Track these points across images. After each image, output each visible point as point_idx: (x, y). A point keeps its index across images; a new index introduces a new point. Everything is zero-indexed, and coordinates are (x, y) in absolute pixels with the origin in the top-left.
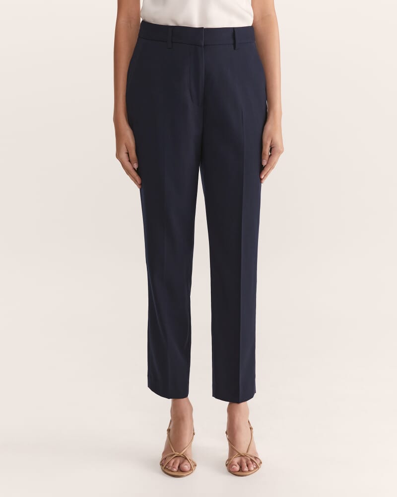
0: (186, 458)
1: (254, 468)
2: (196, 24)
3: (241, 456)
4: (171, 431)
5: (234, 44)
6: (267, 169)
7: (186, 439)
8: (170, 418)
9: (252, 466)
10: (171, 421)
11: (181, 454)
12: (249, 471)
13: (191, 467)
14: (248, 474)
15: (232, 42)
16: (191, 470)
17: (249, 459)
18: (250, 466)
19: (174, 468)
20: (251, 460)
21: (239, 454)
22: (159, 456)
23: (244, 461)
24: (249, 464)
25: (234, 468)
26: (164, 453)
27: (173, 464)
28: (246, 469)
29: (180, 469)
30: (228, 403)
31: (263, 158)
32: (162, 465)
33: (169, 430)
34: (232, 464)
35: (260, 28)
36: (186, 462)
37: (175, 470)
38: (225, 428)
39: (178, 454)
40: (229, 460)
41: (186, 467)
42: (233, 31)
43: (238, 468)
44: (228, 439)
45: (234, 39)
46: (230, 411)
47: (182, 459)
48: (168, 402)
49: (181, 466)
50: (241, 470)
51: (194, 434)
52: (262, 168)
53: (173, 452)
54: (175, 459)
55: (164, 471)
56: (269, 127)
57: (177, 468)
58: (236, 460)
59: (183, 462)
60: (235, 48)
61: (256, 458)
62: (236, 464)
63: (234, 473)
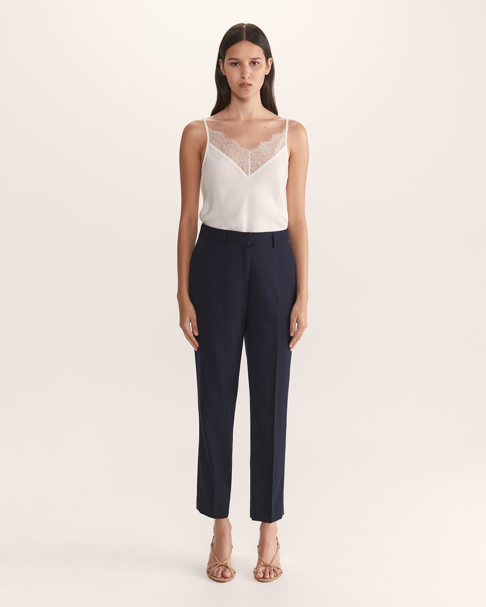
0: (227, 567)
1: (274, 576)
2: (244, 230)
3: (266, 565)
4: (214, 545)
5: (273, 244)
6: (294, 340)
7: (226, 551)
8: (213, 534)
9: (273, 574)
10: (214, 536)
11: (223, 564)
12: (270, 578)
13: (232, 574)
14: (269, 580)
15: (271, 242)
16: (232, 576)
17: (272, 569)
18: (271, 574)
19: (218, 575)
20: (274, 570)
21: (264, 564)
22: (205, 566)
23: (268, 570)
24: (271, 572)
25: (258, 575)
26: (209, 563)
27: (217, 572)
28: (268, 577)
29: (223, 576)
30: (261, 522)
31: (290, 331)
32: (208, 572)
33: (212, 544)
34: (258, 572)
35: (293, 230)
36: (228, 570)
37: (219, 576)
38: (257, 543)
39: (221, 563)
40: (256, 568)
41: (228, 574)
42: (272, 235)
43: (261, 575)
44: (258, 552)
45: (273, 240)
46: (262, 529)
47: (224, 568)
48: (212, 521)
49: (223, 573)
50: (264, 577)
51: (232, 547)
52: (290, 339)
53: (217, 562)
54: (219, 567)
55: (210, 578)
56: (296, 307)
57: (221, 575)
58: (262, 569)
59: (225, 570)
60: (273, 247)
61: (278, 568)
62: (261, 572)
63: (258, 579)
